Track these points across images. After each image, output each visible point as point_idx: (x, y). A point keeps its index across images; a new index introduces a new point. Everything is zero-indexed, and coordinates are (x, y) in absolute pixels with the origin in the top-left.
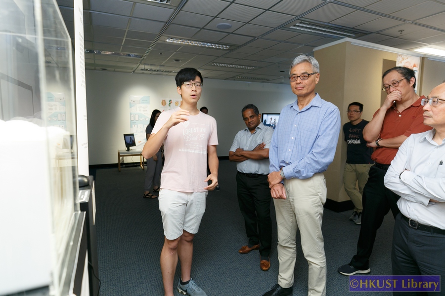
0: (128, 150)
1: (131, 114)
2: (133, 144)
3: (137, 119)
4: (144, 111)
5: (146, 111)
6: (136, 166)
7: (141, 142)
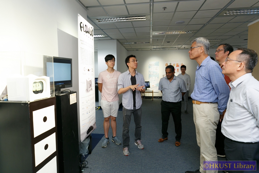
0: (146, 89)
1: (149, 71)
2: (149, 87)
3: (152, 74)
4: (156, 69)
5: (157, 69)
6: (150, 98)
7: (154, 86)
